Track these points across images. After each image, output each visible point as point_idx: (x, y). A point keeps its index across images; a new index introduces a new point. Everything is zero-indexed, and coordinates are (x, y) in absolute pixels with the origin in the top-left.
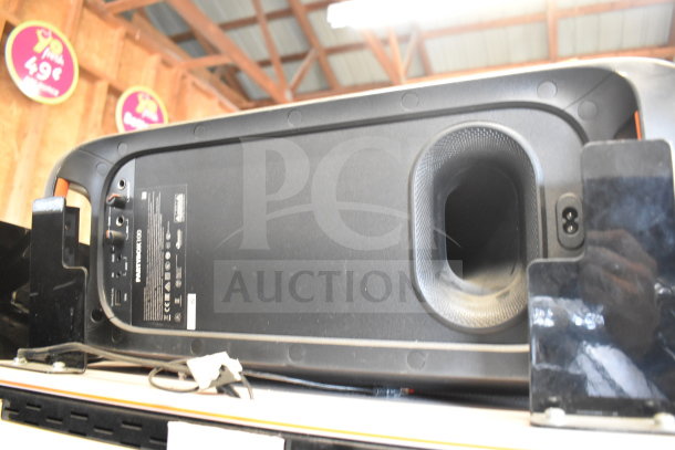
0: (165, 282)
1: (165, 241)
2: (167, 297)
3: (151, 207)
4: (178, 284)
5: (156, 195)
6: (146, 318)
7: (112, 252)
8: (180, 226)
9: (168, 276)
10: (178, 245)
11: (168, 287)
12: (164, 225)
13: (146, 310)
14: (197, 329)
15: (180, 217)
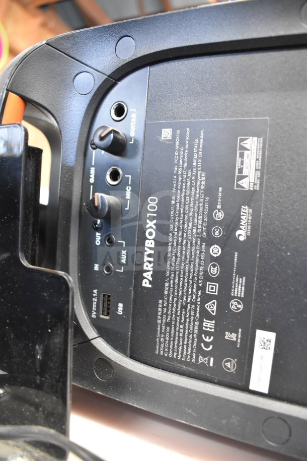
0: (207, 298)
1: (212, 223)
2: (209, 325)
3: (180, 156)
4: (236, 306)
5: (195, 135)
6: (160, 350)
7: (97, 230)
8: (249, 197)
9: (213, 288)
10: (242, 234)
11: (212, 307)
12: (210, 191)
13: (160, 338)
14: (272, 395)
15: (250, 180)
